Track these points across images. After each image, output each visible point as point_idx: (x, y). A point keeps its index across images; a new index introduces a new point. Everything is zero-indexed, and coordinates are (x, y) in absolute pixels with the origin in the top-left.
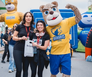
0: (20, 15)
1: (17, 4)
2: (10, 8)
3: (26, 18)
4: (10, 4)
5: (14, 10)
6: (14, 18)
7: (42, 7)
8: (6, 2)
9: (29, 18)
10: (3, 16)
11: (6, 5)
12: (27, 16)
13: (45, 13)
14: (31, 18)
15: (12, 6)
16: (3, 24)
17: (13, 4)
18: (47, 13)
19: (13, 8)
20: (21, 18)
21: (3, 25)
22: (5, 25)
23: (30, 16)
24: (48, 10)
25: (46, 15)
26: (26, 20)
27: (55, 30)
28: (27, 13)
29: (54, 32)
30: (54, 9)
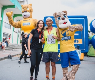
0: (35, 22)
1: (32, 11)
2: (26, 15)
3: (39, 25)
4: (26, 12)
5: (30, 17)
6: (29, 24)
7: (55, 14)
8: (23, 10)
9: (41, 24)
10: (20, 23)
11: (23, 13)
12: (40, 24)
13: (57, 18)
14: (43, 25)
15: (28, 13)
16: (19, 30)
17: (29, 11)
18: (59, 19)
19: (29, 15)
20: (35, 24)
21: (19, 32)
22: (21, 31)
23: (42, 24)
24: (60, 16)
25: (59, 20)
26: (39, 26)
27: (64, 32)
28: (40, 21)
29: (63, 33)
30: (65, 17)
